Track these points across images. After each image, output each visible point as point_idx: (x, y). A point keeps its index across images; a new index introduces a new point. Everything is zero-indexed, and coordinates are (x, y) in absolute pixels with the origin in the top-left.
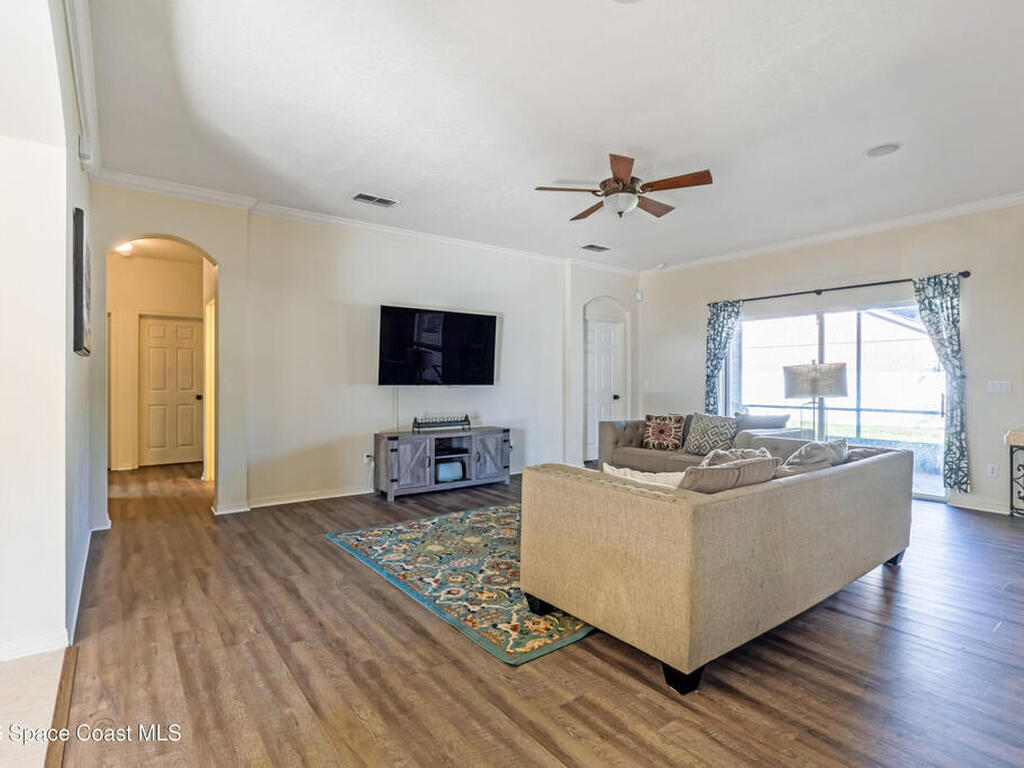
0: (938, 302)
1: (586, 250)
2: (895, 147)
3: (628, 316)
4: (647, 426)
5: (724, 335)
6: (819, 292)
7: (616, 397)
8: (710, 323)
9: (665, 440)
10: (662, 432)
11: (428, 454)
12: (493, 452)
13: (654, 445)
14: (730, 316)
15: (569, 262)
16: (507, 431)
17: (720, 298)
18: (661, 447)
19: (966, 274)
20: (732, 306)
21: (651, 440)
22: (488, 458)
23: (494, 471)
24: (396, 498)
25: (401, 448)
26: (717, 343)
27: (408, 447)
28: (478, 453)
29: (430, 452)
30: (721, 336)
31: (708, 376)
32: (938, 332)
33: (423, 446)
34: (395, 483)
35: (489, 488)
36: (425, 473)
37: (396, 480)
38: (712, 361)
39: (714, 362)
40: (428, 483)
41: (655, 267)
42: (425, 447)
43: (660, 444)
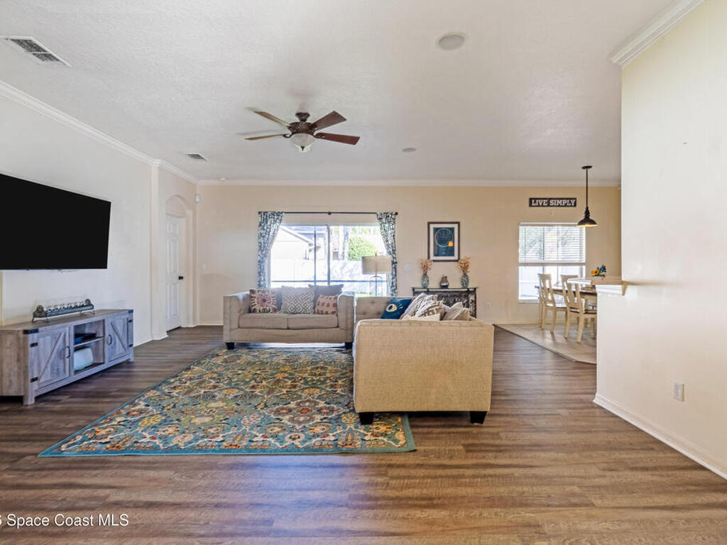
0: (387, 225)
1: (190, 158)
2: (412, 150)
3: (190, 213)
4: (252, 297)
5: (271, 233)
6: (330, 213)
7: (181, 278)
8: (260, 225)
9: (267, 306)
10: (264, 301)
11: (67, 345)
12: (121, 333)
13: (260, 311)
14: (275, 221)
15: (157, 163)
16: (131, 311)
17: (270, 209)
18: (265, 311)
19: (396, 214)
20: (277, 215)
21: (257, 307)
22: (117, 339)
23: (122, 350)
24: (38, 398)
25: (41, 342)
26: (266, 239)
27: (48, 338)
28: (110, 335)
29: (70, 341)
30: (269, 235)
31: (259, 261)
32: (387, 241)
33: (62, 335)
34: (36, 382)
35: (117, 368)
36: (65, 363)
37: (36, 379)
38: (262, 251)
39: (264, 252)
40: (67, 375)
41: (219, 178)
42: (65, 335)
43: (264, 309)
